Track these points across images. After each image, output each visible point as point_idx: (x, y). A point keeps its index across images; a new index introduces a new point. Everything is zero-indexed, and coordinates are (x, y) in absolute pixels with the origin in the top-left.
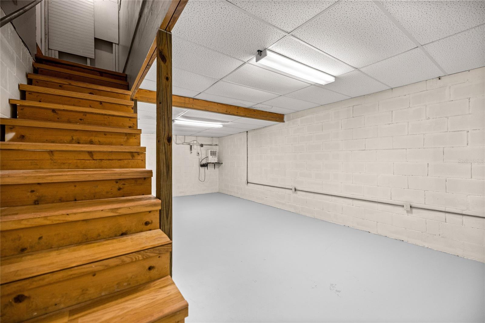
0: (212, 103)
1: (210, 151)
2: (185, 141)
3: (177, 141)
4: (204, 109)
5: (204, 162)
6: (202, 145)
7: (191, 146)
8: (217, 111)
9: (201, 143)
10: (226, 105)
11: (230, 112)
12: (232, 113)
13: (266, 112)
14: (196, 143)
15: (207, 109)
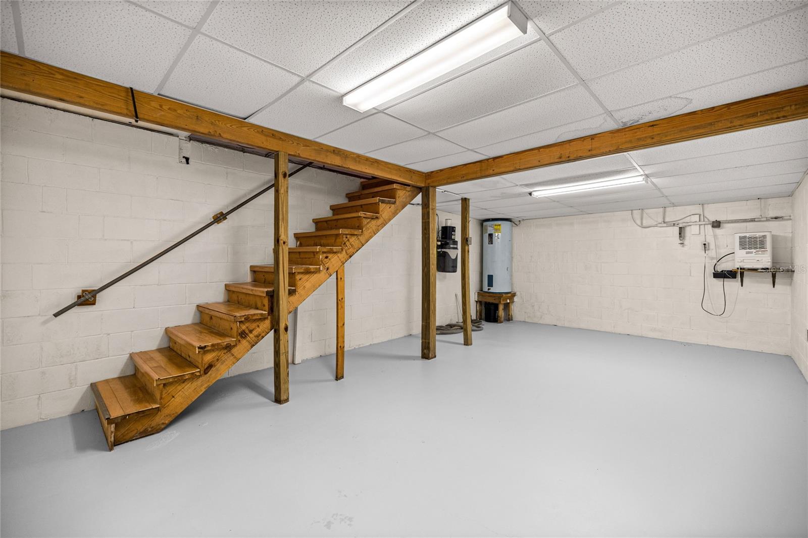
0: (527, 153)
1: (737, 237)
2: (664, 218)
3: (644, 222)
4: (512, 169)
5: (725, 266)
6: (717, 224)
7: (681, 230)
8: (538, 164)
9: (713, 218)
10: (559, 145)
11: (569, 157)
12: (575, 156)
13: (713, 108)
14: (698, 220)
15: (518, 168)
